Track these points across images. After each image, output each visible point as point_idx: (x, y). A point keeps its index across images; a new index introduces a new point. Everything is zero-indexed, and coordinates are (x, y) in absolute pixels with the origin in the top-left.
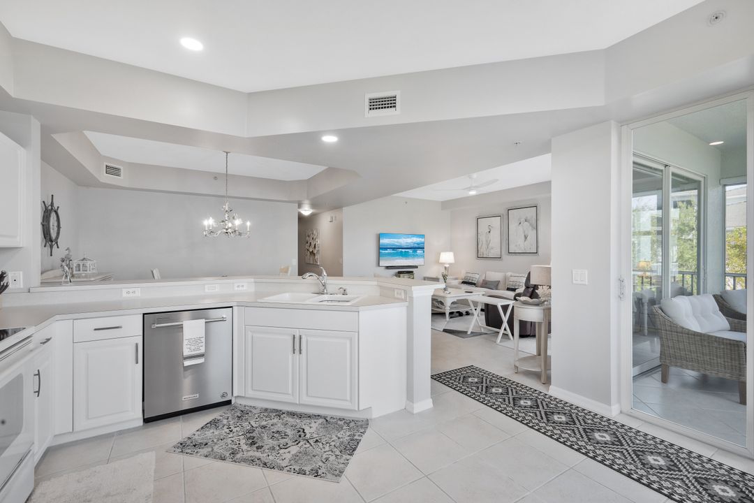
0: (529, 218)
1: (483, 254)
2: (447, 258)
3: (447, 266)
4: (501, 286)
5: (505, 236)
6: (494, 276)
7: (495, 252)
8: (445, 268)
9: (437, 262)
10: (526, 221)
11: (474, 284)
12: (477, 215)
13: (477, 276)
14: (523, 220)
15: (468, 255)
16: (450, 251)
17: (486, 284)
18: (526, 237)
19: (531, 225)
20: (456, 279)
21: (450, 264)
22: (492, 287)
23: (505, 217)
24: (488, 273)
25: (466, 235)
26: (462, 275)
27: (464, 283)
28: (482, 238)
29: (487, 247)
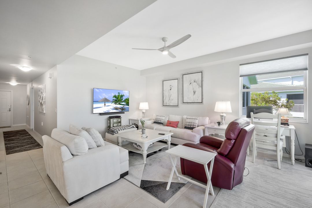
0: (196, 80)
1: (166, 104)
2: (144, 106)
3: (144, 111)
4: (179, 125)
5: (180, 92)
6: (175, 118)
7: (174, 102)
8: (143, 112)
9: (138, 109)
10: (194, 82)
11: (162, 124)
12: (163, 79)
13: (164, 118)
14: (192, 81)
15: (157, 104)
16: (146, 102)
17: (170, 124)
18: (194, 92)
19: (198, 84)
20: (150, 120)
21: (146, 110)
22: (174, 125)
23: (181, 80)
24: (170, 115)
25: (156, 91)
26: (154, 117)
27: (155, 122)
28: (166, 93)
29: (169, 99)
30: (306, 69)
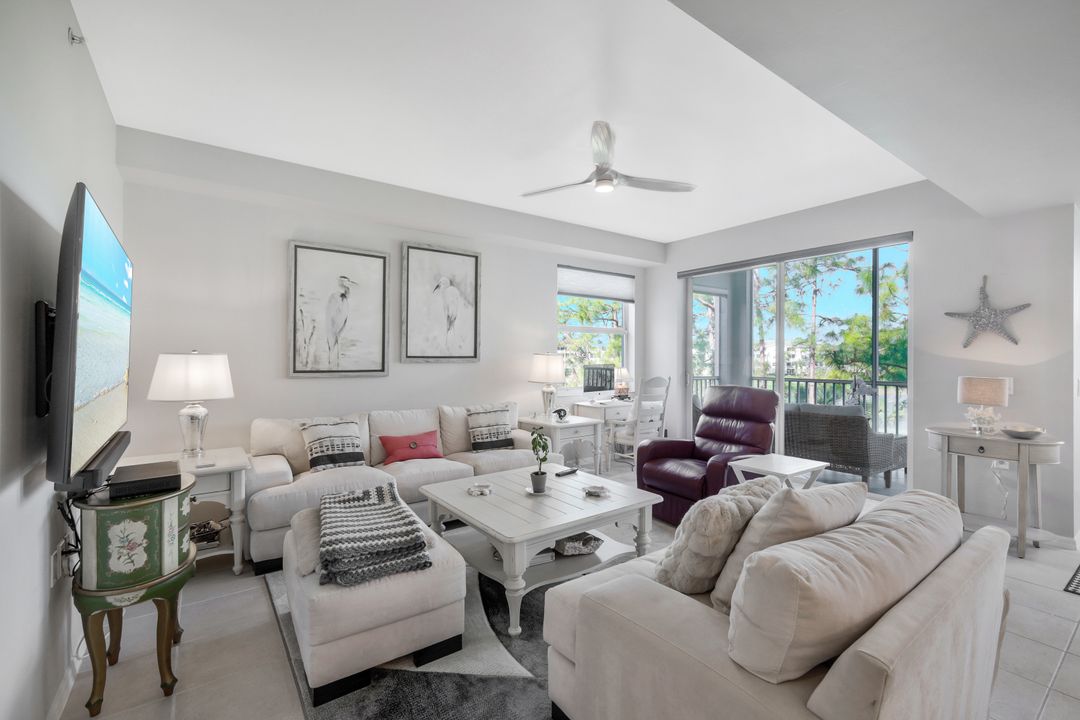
0: (458, 280)
1: (316, 361)
7: (361, 353)
10: (452, 283)
14: (444, 280)
18: (451, 321)
19: (462, 294)
23: (397, 261)
28: (316, 312)
29: (334, 341)
30: (632, 301)
